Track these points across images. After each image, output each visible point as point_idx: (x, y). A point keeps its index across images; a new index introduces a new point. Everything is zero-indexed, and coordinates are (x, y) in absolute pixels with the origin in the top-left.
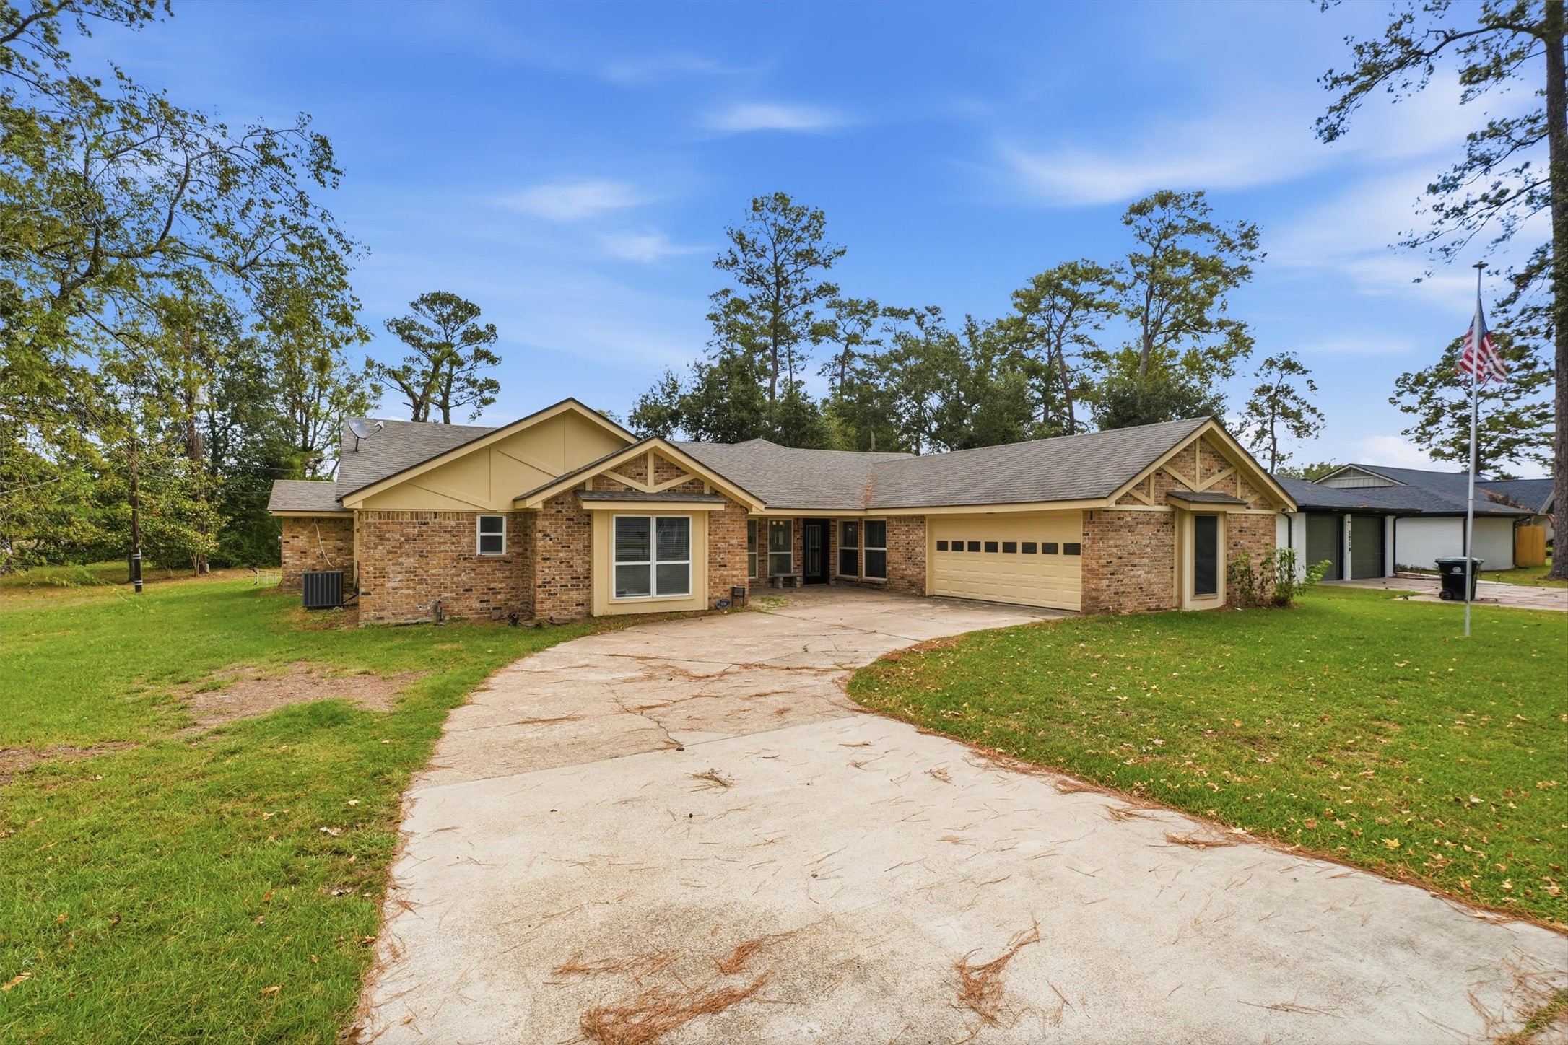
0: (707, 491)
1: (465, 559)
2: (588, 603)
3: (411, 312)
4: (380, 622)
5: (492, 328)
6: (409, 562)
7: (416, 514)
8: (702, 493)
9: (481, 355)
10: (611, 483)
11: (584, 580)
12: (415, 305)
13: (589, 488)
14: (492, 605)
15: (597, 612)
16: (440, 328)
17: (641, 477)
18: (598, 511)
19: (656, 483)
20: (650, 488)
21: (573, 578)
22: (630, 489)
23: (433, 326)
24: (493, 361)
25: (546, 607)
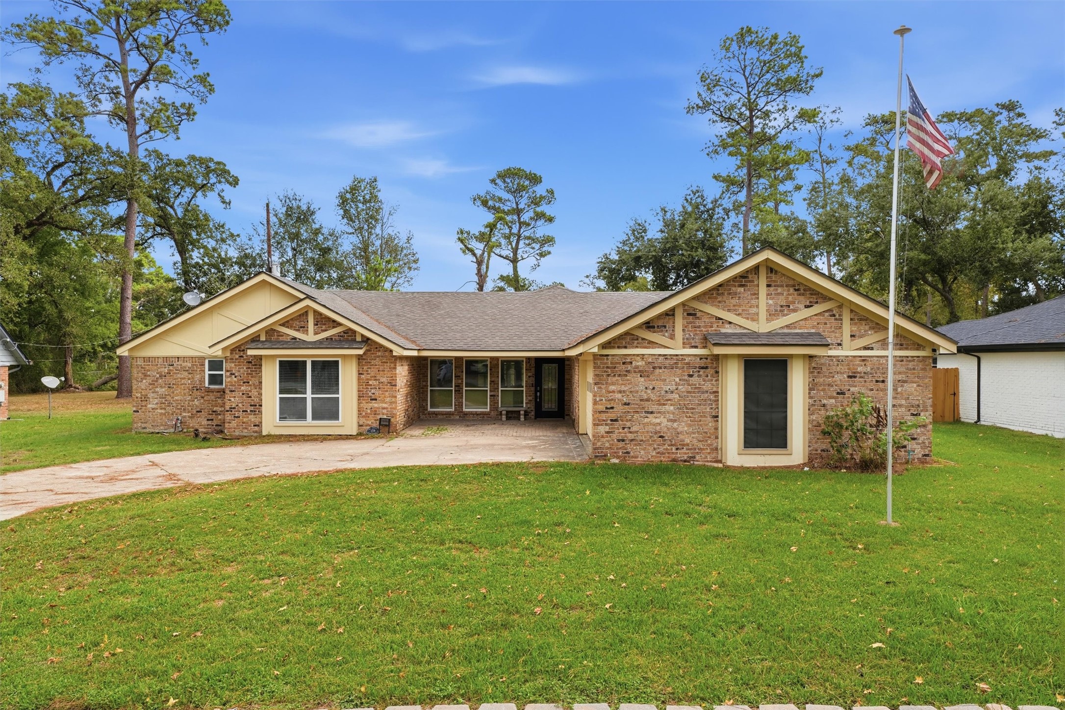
0: (359, 339)
1: (197, 390)
2: (259, 425)
3: (491, 187)
4: (145, 431)
5: (551, 192)
6: (161, 391)
7: (166, 359)
8: (355, 340)
9: (540, 216)
10: (280, 334)
11: (257, 408)
12: (493, 181)
13: (263, 338)
14: (215, 423)
15: (264, 433)
16: (511, 197)
17: (303, 328)
18: (266, 356)
19: (316, 333)
20: (310, 336)
21: (251, 405)
22: (295, 338)
23: (505, 195)
24: (550, 220)
25: (232, 426)
